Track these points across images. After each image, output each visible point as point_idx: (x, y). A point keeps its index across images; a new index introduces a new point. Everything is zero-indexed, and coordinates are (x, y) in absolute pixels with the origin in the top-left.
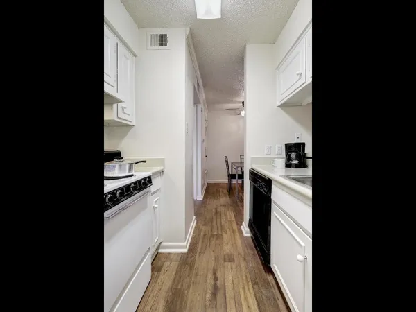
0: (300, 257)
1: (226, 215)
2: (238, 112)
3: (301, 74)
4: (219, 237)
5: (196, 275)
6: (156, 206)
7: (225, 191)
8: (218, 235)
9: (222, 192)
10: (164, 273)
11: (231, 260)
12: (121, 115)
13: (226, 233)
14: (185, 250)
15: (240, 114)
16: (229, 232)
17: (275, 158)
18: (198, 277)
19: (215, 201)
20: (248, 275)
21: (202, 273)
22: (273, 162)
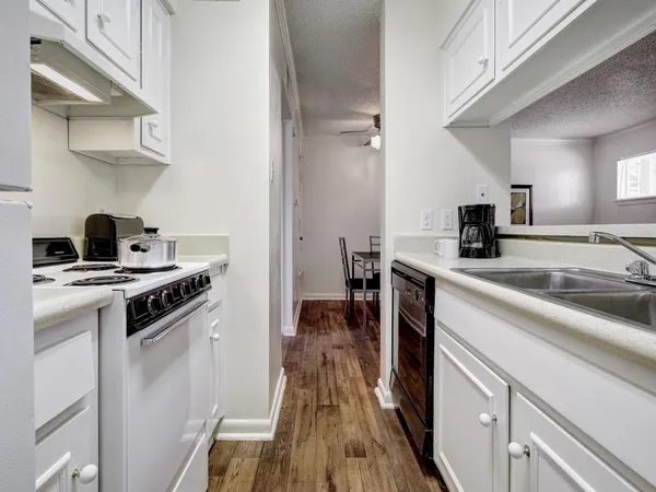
0: (485, 417)
1: (344, 367)
2: (364, 138)
3: (485, 63)
4: (333, 409)
5: (295, 481)
6: (216, 336)
7: (341, 317)
8: (331, 406)
9: (335, 319)
10: (233, 478)
11: (359, 453)
12: (148, 141)
13: (347, 403)
14: (269, 436)
15: (368, 143)
16: (351, 401)
17: (439, 238)
18: (299, 484)
19: (321, 338)
20: (393, 482)
21: (305, 478)
22: (437, 247)
